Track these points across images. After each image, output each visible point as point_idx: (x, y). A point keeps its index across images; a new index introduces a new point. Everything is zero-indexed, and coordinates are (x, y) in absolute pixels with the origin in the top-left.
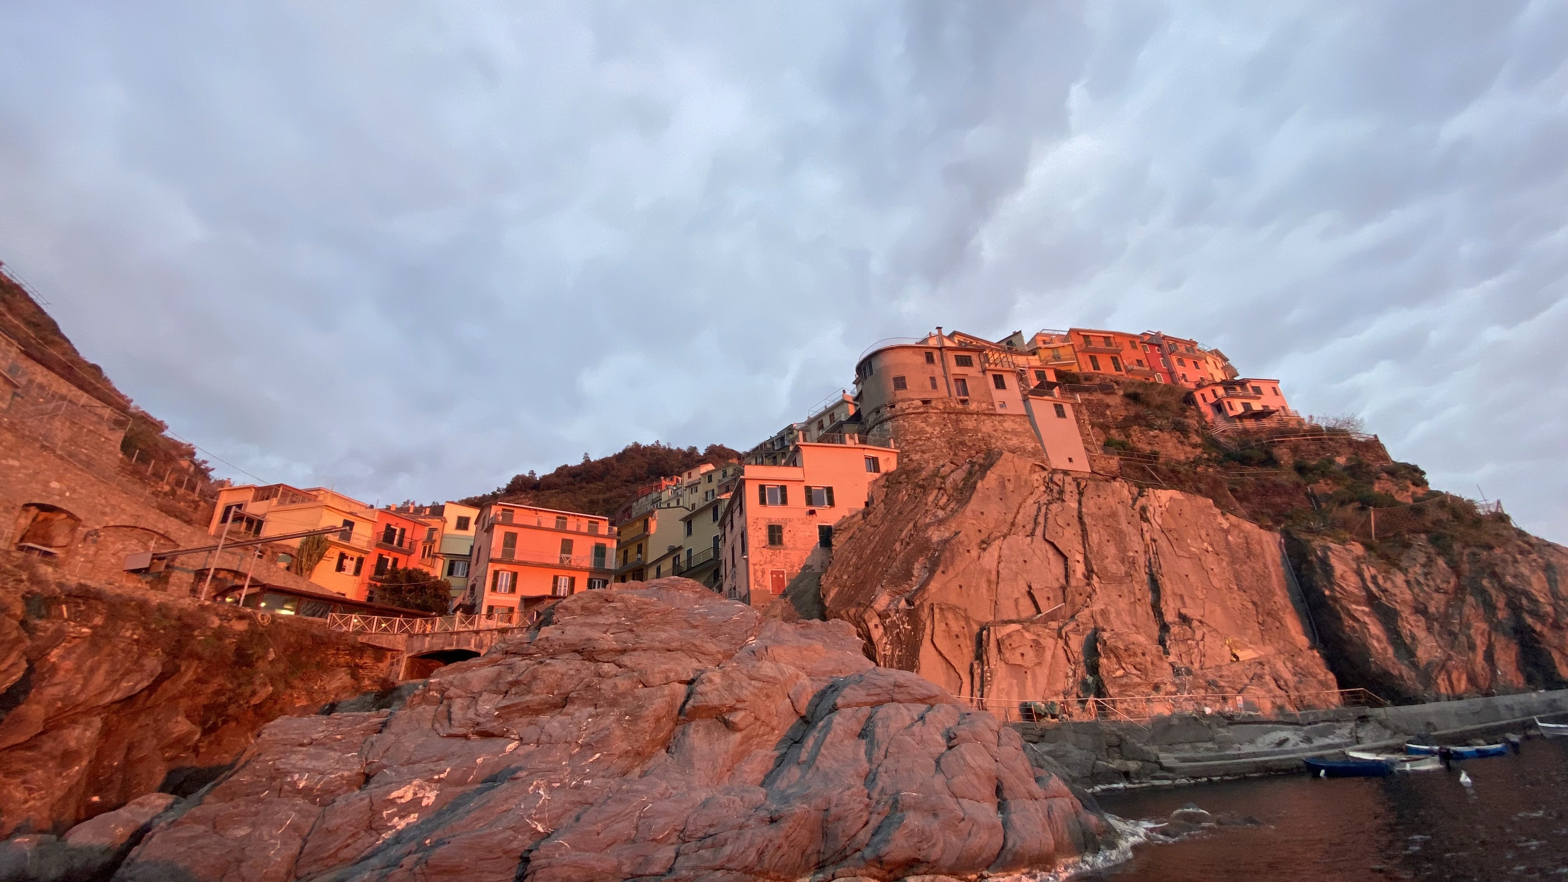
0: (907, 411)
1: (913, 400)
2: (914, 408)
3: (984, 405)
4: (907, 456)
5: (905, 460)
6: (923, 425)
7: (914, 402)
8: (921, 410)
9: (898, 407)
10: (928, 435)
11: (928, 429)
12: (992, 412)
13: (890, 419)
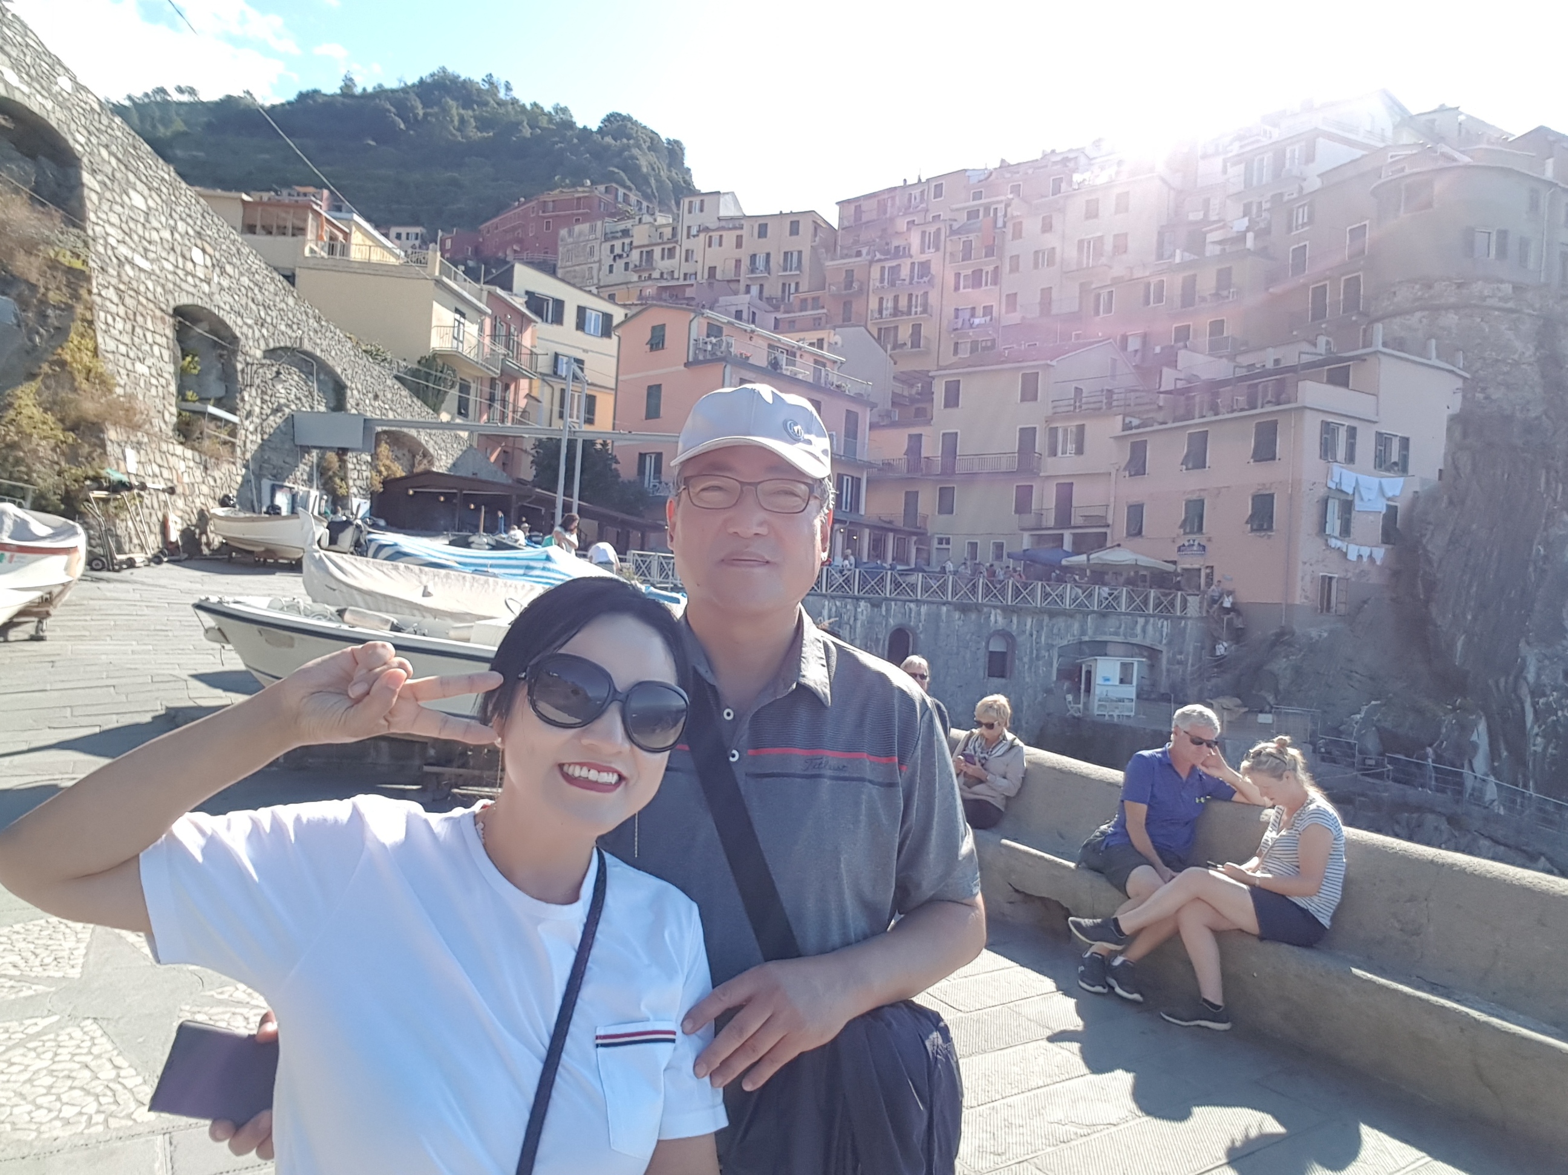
0: (1490, 302)
1: (1502, 281)
2: (1501, 299)
4: (1483, 390)
5: (1480, 396)
6: (1510, 334)
7: (1502, 286)
8: (1510, 305)
9: (1477, 287)
10: (1516, 357)
11: (1518, 345)
13: (1455, 308)
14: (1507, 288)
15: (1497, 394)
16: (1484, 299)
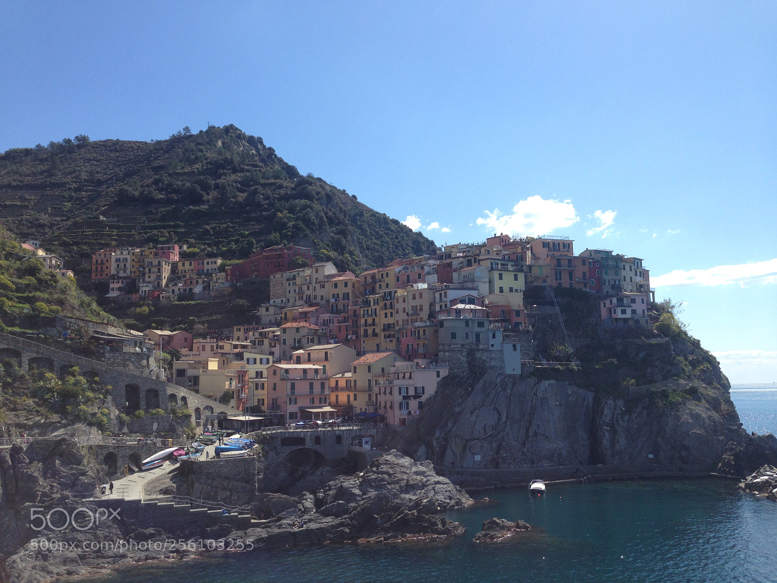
1: (458, 344)
2: (457, 348)
3: (485, 346)
4: (453, 370)
8: (461, 349)
9: (452, 346)
10: (461, 361)
12: (488, 349)
13: (448, 351)
14: (459, 346)
15: (455, 371)
16: (454, 348)
